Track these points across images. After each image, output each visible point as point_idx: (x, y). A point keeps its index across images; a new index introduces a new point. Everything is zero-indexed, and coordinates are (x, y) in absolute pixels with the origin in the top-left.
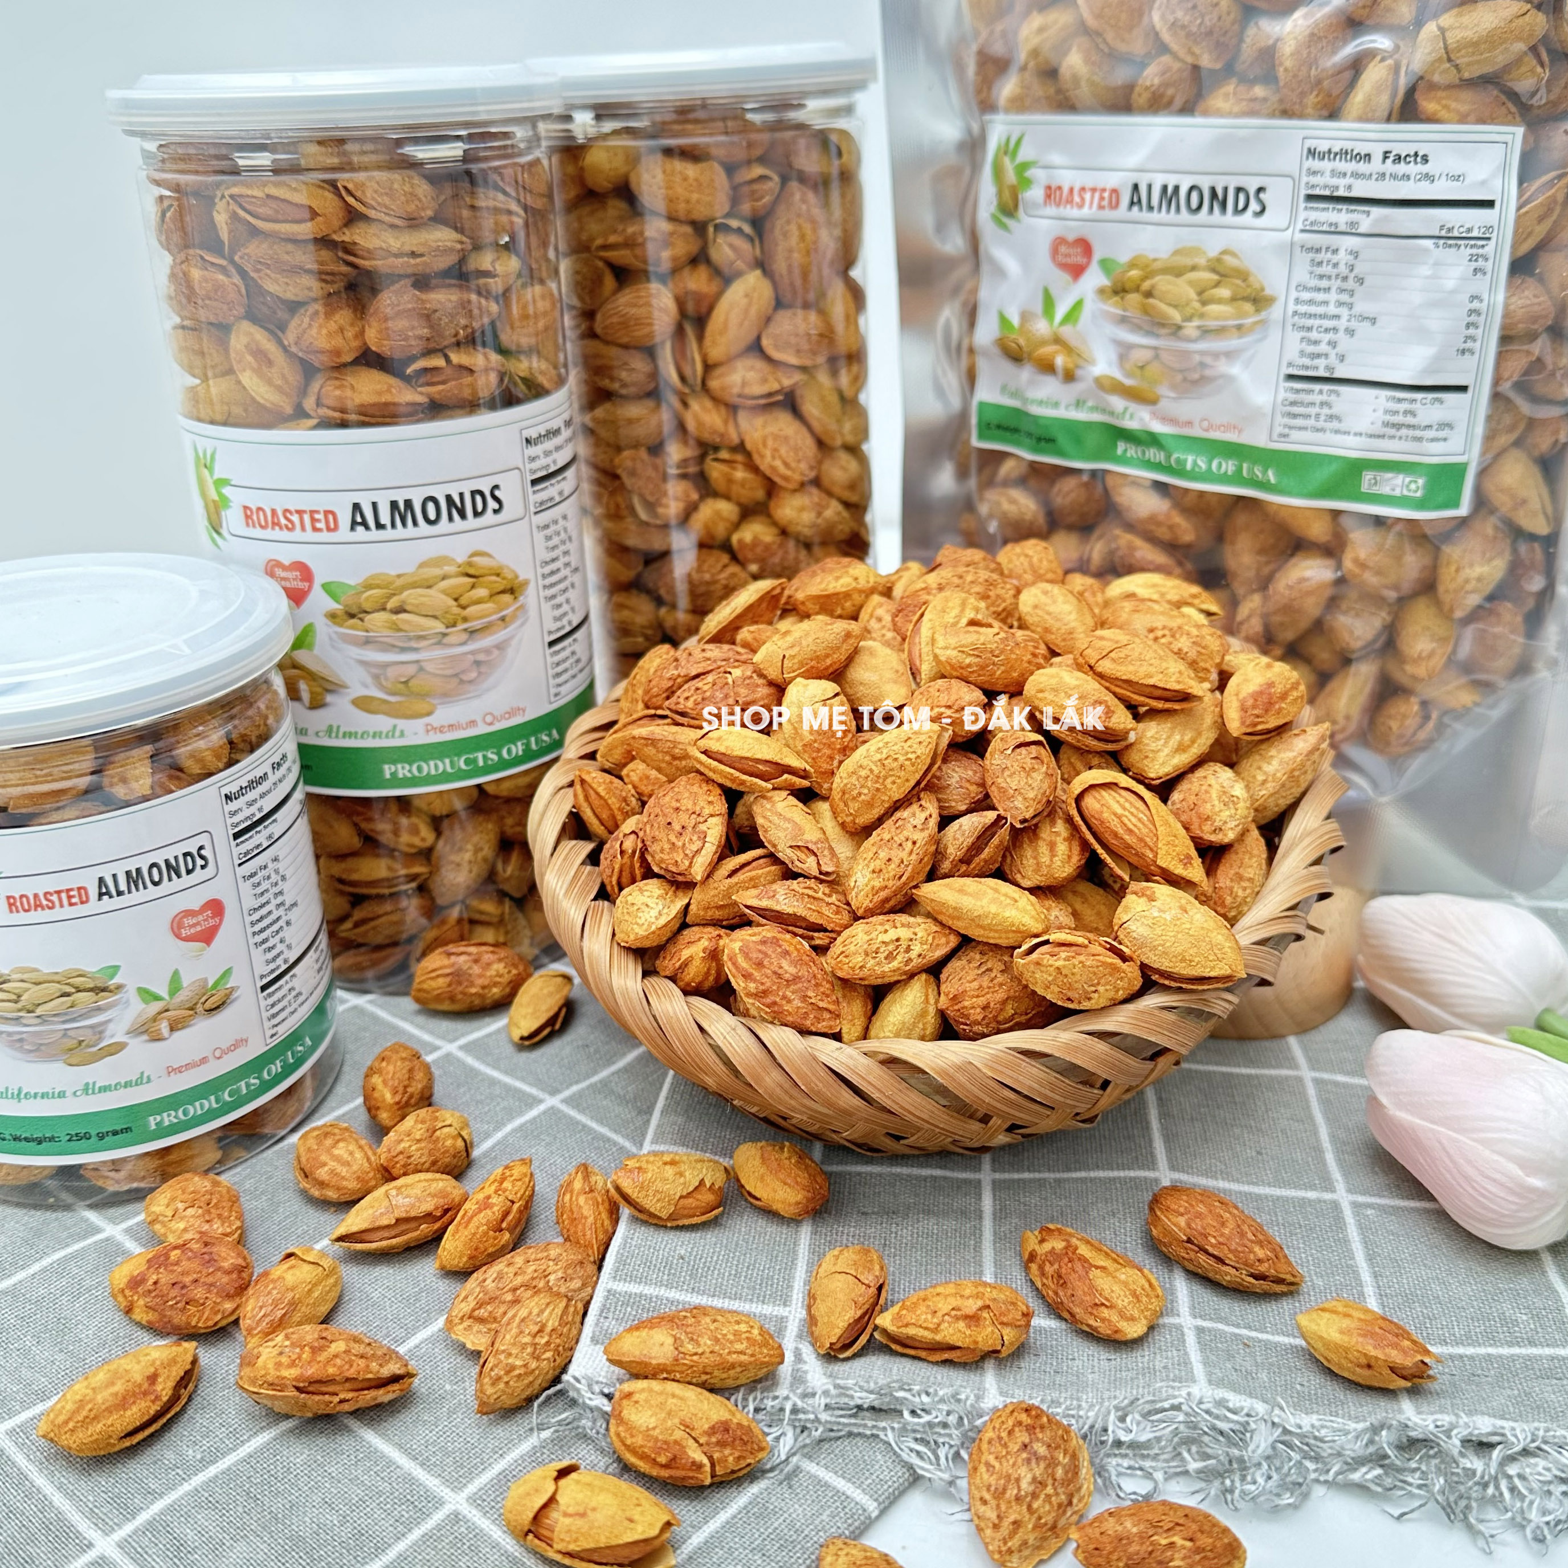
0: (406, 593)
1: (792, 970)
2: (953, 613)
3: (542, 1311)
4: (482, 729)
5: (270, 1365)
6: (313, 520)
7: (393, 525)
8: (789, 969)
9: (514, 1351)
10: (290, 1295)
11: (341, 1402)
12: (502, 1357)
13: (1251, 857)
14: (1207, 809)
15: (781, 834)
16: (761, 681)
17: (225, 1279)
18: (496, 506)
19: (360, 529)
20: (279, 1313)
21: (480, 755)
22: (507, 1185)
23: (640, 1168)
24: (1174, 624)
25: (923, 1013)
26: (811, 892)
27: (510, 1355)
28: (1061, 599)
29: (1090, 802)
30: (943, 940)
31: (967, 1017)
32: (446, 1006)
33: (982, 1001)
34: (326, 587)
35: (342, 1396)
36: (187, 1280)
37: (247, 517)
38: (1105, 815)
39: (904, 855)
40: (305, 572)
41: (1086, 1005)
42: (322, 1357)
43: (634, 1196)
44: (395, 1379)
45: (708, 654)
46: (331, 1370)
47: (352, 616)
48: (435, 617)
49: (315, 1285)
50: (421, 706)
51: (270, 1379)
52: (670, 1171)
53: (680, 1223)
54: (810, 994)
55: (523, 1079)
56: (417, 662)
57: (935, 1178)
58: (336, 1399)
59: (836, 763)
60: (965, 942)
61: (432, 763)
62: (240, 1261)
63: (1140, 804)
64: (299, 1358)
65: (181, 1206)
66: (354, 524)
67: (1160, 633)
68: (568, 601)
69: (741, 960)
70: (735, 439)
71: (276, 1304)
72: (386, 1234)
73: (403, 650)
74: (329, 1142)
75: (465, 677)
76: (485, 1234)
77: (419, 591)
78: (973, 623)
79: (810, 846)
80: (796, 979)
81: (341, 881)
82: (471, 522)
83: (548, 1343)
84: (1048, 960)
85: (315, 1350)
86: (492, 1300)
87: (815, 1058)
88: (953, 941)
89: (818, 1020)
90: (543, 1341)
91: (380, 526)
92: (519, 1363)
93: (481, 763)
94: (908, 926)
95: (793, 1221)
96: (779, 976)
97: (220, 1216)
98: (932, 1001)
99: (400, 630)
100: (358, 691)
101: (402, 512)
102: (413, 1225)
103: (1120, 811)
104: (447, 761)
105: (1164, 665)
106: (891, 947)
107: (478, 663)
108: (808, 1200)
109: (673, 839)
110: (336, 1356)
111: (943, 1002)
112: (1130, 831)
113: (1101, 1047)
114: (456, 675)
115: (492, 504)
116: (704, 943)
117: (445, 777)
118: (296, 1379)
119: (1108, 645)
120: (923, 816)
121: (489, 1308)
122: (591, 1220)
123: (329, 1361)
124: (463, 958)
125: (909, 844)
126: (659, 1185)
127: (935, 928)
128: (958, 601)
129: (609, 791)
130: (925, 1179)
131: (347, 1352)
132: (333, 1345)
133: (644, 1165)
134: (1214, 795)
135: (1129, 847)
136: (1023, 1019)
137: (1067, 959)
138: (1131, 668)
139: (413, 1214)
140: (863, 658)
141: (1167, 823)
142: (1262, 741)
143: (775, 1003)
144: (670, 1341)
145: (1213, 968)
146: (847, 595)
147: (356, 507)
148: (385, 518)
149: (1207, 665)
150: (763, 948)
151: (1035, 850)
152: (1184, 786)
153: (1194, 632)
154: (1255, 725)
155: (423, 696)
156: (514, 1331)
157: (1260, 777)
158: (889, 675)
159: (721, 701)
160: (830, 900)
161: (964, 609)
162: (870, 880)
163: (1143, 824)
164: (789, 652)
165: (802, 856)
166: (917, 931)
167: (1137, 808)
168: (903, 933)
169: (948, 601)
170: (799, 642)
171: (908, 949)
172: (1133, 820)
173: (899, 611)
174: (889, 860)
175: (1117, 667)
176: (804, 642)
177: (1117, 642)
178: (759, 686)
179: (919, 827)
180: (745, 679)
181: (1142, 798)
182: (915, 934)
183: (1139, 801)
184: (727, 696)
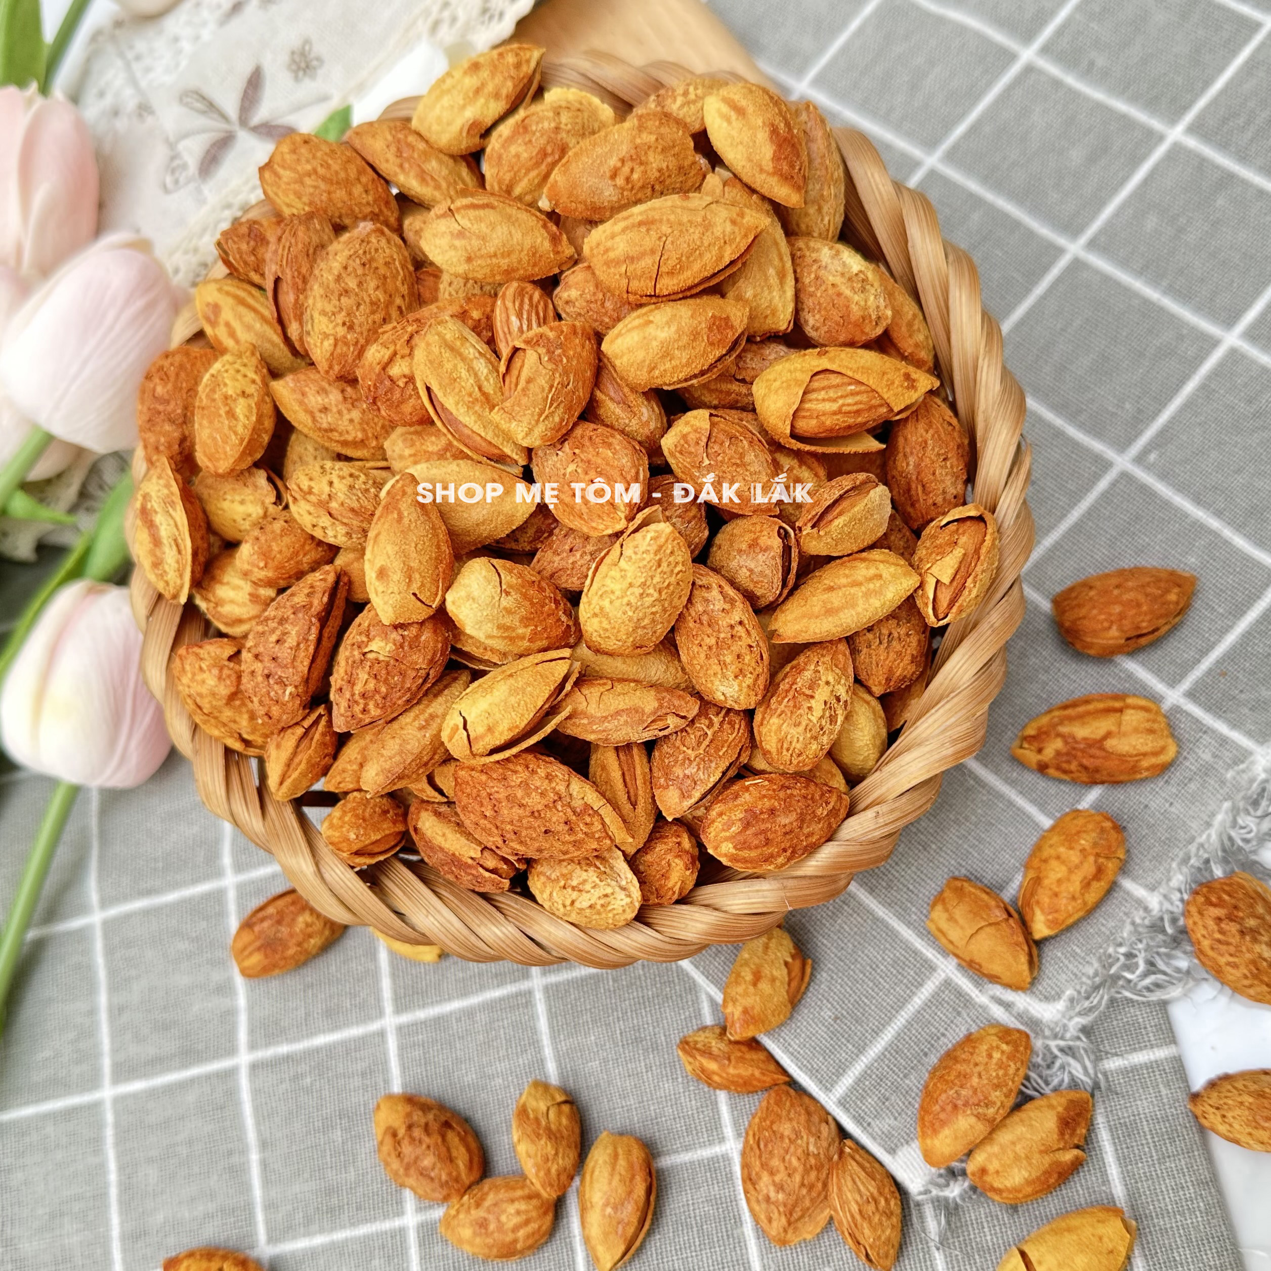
2: (464, 373)
14: (856, 312)
15: (624, 729)
16: (414, 630)
25: (875, 713)
29: (804, 426)
30: (840, 657)
33: (906, 659)
38: (828, 423)
39: (746, 641)
59: (564, 618)
60: (852, 641)
63: (836, 378)
79: (658, 713)
94: (813, 685)
98: (869, 699)
103: (835, 407)
111: (879, 690)
112: (858, 412)
120: (715, 593)
125: (739, 628)
134: (848, 292)
138: (696, 266)
141: (866, 370)
159: (403, 682)
160: (716, 726)
161: (461, 355)
162: (740, 685)
163: (858, 393)
164: (415, 588)
165: (660, 724)
166: (824, 679)
167: (837, 386)
168: (822, 694)
169: (441, 365)
170: (410, 568)
171: (838, 699)
172: (850, 400)
173: (374, 403)
174: (738, 656)
175: (682, 277)
176: (414, 564)
177: (653, 252)
178: (417, 637)
179: (727, 606)
180: (402, 646)
181: (826, 371)
182: (828, 683)
183: (832, 375)
184: (402, 674)
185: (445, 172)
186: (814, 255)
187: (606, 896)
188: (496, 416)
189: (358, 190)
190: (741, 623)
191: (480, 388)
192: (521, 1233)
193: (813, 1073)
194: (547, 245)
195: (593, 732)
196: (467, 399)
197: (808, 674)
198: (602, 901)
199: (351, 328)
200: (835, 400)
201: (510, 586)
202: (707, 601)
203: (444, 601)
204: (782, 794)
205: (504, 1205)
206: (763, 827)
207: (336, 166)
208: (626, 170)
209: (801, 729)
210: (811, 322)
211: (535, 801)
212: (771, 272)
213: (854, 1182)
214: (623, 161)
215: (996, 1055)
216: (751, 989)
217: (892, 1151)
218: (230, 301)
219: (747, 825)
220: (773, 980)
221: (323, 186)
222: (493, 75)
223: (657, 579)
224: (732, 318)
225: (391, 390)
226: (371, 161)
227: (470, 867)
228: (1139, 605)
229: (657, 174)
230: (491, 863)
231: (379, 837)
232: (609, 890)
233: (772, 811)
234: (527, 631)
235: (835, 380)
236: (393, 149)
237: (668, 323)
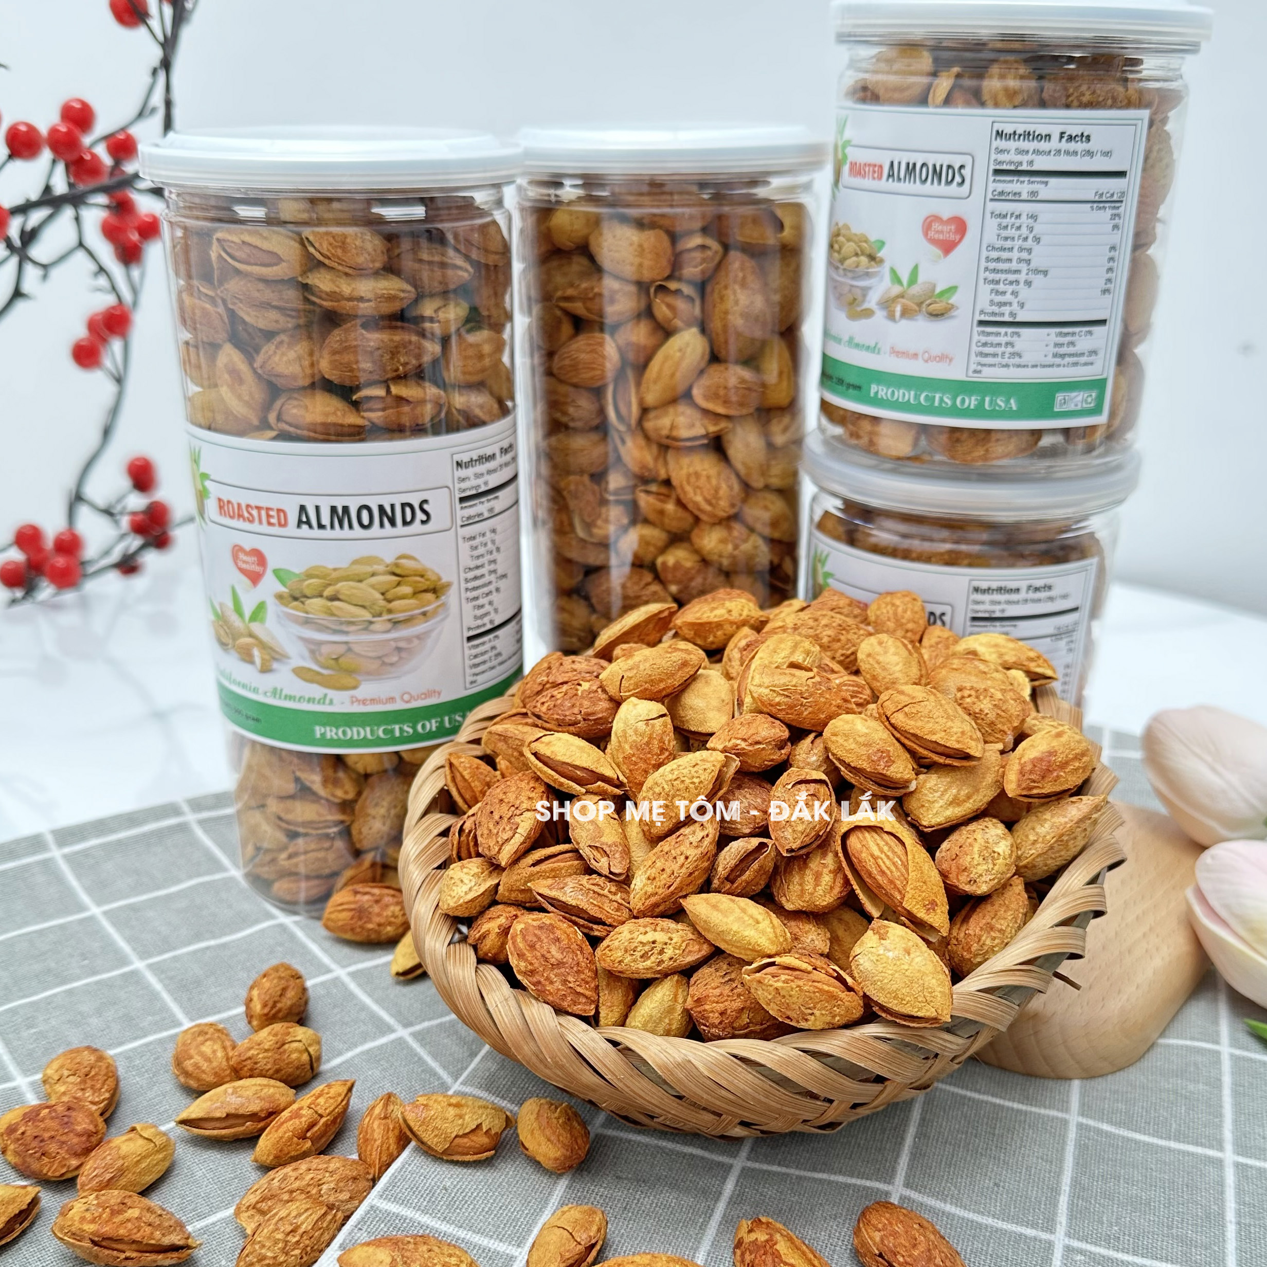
0: (340, 584)
1: (559, 956)
2: (783, 655)
3: (300, 1215)
4: (399, 706)
5: (77, 1218)
6: (268, 516)
7: (332, 527)
8: (556, 954)
9: (268, 1244)
10: (120, 1162)
11: (127, 1259)
12: (257, 1247)
13: (1008, 908)
14: (966, 861)
15: (584, 834)
16: (604, 696)
17: (76, 1140)
18: (424, 518)
19: (305, 527)
20: (108, 1176)
21: (397, 727)
22: (321, 1101)
23: (426, 1106)
24: (981, 686)
25: (670, 1010)
26: (596, 889)
27: (264, 1246)
28: (892, 650)
29: (854, 842)
30: (697, 947)
31: (707, 1019)
32: (348, 936)
33: (720, 1007)
34: (276, 572)
35: (128, 1254)
36: (46, 1135)
37: (221, 507)
38: (864, 855)
39: (676, 867)
40: (261, 559)
41: (803, 1025)
42: (118, 1219)
43: (415, 1129)
44: (175, 1248)
45: (575, 666)
46: (122, 1232)
47: (295, 599)
48: (363, 607)
49: (145, 1157)
50: (347, 680)
51: (73, 1229)
52: (452, 1112)
53: (455, 1158)
54: (570, 979)
55: (387, 1009)
56: (346, 643)
57: (692, 1156)
58: (123, 1256)
59: (648, 774)
60: (716, 953)
61: (355, 729)
62: (91, 1128)
63: (899, 849)
64: (100, 1216)
65: (66, 1073)
66: (300, 523)
67: (966, 693)
68: (491, 603)
69: (519, 939)
70: (663, 475)
71: (106, 1168)
72: (218, 1125)
73: (335, 632)
74: (201, 1039)
75: (387, 660)
76: (290, 1139)
77: (352, 583)
78: (793, 665)
79: (605, 847)
80: (560, 964)
81: (280, 818)
82: (400, 529)
83: (298, 1243)
84: (769, 980)
85: (114, 1213)
86: (273, 1197)
87: (562, 1036)
88: (705, 950)
89: (575, 1003)
90: (294, 1240)
91: (321, 526)
92: (269, 1254)
93: (397, 734)
94: (668, 930)
95: (554, 1173)
96: (546, 960)
97: (92, 1087)
98: (680, 1000)
99: (333, 615)
100: (297, 662)
101: (340, 516)
102: (241, 1121)
103: (877, 853)
104: (368, 729)
105: (950, 724)
106: (647, 948)
107: (399, 649)
108: (566, 1157)
109: (491, 826)
110: (129, 1220)
111: (689, 1003)
112: (883, 872)
113: (813, 1064)
114: (379, 658)
115: (420, 516)
116: (502, 920)
117: (365, 743)
118: (92, 1233)
119: (905, 700)
120: (701, 835)
121: (270, 1203)
122: (378, 1142)
123: (122, 1223)
124: (366, 897)
125: (683, 858)
126: (438, 1123)
127: (691, 936)
128: (790, 644)
129: (473, 775)
130: (685, 1155)
131: (138, 1219)
132: (130, 1211)
133: (431, 1103)
134: (977, 849)
135: (880, 887)
136: (758, 1028)
137: (786, 982)
138: (919, 724)
139: (241, 1112)
140: (698, 686)
141: (919, 870)
142: (1043, 805)
143: (539, 982)
144: (389, 1260)
145: (920, 1009)
146: (719, 625)
147: (303, 508)
148: (326, 520)
149: (1005, 728)
150: (537, 932)
151: (802, 878)
152: (954, 837)
153: (999, 695)
154: (1031, 789)
155: (350, 672)
156: (272, 1227)
157: (1032, 838)
158: (715, 703)
160: (614, 898)
163: (897, 867)
164: (627, 674)
165: (598, 856)
166: (674, 936)
167: (894, 852)
168: (660, 937)
170: (639, 666)
171: (662, 952)
172: (888, 862)
174: (663, 870)
175: (908, 721)
176: (642, 668)
179: (695, 844)
181: (903, 844)
182: (671, 939)
183: (900, 847)
184: (573, 706)
200: (882, 851)
201: (653, 726)
203: (629, 697)
214: (972, 688)
224: (895, 766)
229: (978, 711)
231: (467, 777)
234: (629, 751)
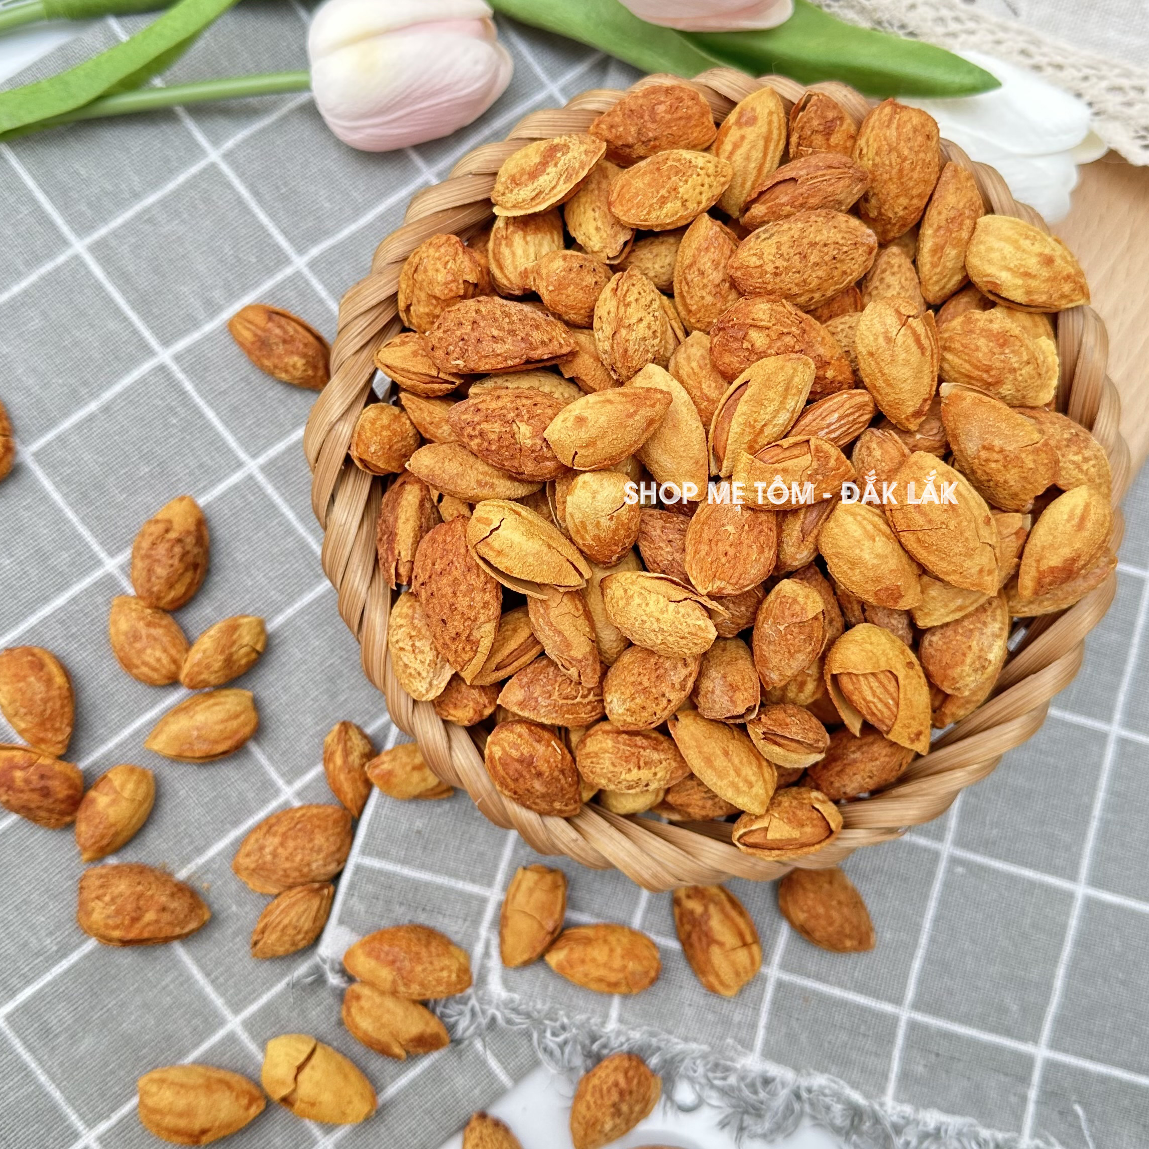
2: (770, 409)
14: (956, 672)
15: (550, 643)
39: (658, 709)
79: (575, 663)
94: (649, 764)
103: (870, 697)
112: (873, 714)
120: (684, 672)
134: (968, 661)
138: (932, 558)
141: (910, 704)
159: (507, 460)
160: (586, 700)
161: (785, 398)
162: (623, 714)
163: (889, 708)
164: (581, 452)
165: (566, 664)
166: (658, 769)
167: (887, 691)
168: (645, 774)
169: (769, 388)
170: (595, 443)
171: (647, 785)
172: (880, 706)
173: (720, 329)
174: (644, 707)
175: (920, 549)
176: (599, 445)
177: (930, 521)
178: (547, 459)
179: (678, 686)
180: (533, 452)
181: (896, 679)
182: (655, 774)
183: (894, 683)
184: (513, 457)
185: (950, 265)
186: (989, 619)
187: (419, 674)
188: (745, 457)
189: (903, 201)
190: (669, 701)
191: (765, 425)
192: (145, 669)
193: (370, 834)
194: (911, 410)
195: (537, 620)
196: (751, 419)
197: (656, 756)
198: (413, 672)
199: (776, 274)
200: (874, 694)
201: (618, 518)
202: (675, 668)
203: (583, 472)
204: (556, 773)
205: (158, 647)
206: (525, 773)
207: (915, 175)
208: (996, 456)
209: (611, 768)
210: (935, 639)
211: (463, 603)
212: (959, 602)
213: (304, 912)
214: (1001, 451)
215: (445, 974)
216: (409, 768)
217: (341, 922)
218: (764, 129)
219: (521, 761)
220: (424, 780)
221: (894, 171)
222: (1048, 280)
223: (671, 639)
224: (904, 599)
225: (736, 339)
226: (935, 197)
227: (393, 553)
228: (831, 924)
229: (1002, 481)
230: (403, 571)
232: (424, 674)
233: (539, 774)
235: (892, 687)
236: (952, 214)
237: (878, 556)
